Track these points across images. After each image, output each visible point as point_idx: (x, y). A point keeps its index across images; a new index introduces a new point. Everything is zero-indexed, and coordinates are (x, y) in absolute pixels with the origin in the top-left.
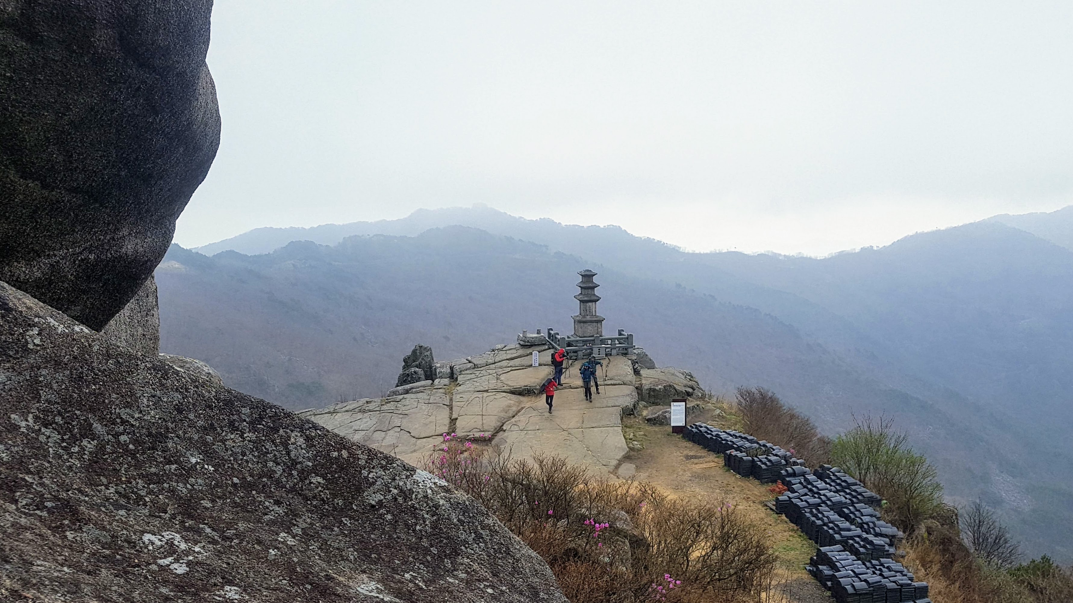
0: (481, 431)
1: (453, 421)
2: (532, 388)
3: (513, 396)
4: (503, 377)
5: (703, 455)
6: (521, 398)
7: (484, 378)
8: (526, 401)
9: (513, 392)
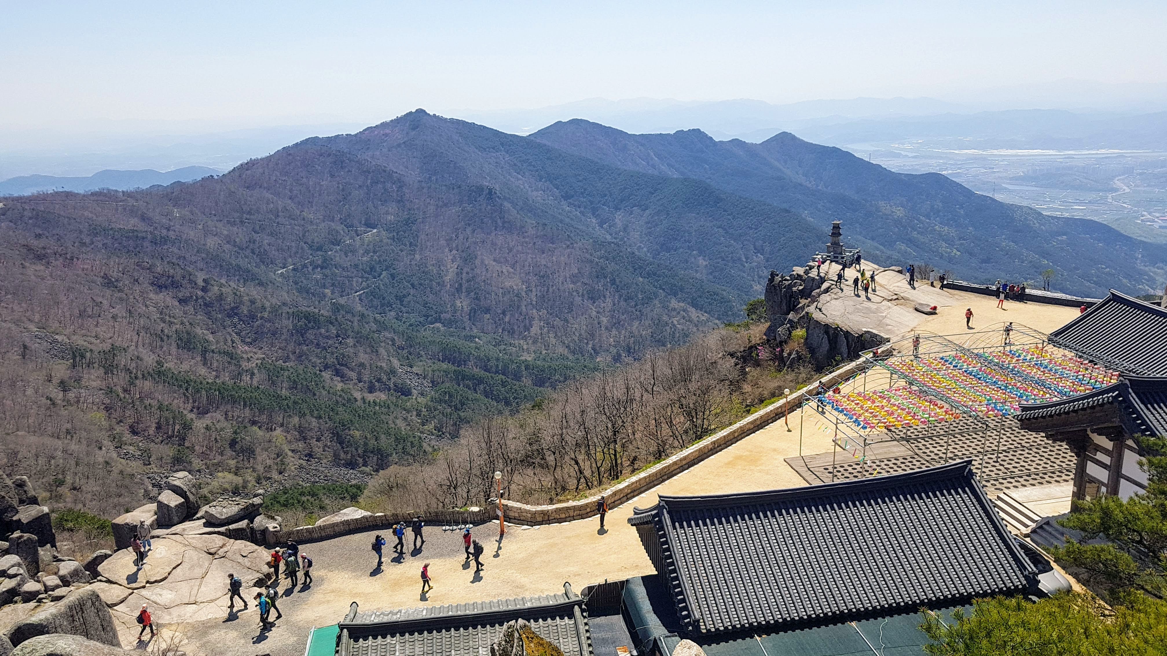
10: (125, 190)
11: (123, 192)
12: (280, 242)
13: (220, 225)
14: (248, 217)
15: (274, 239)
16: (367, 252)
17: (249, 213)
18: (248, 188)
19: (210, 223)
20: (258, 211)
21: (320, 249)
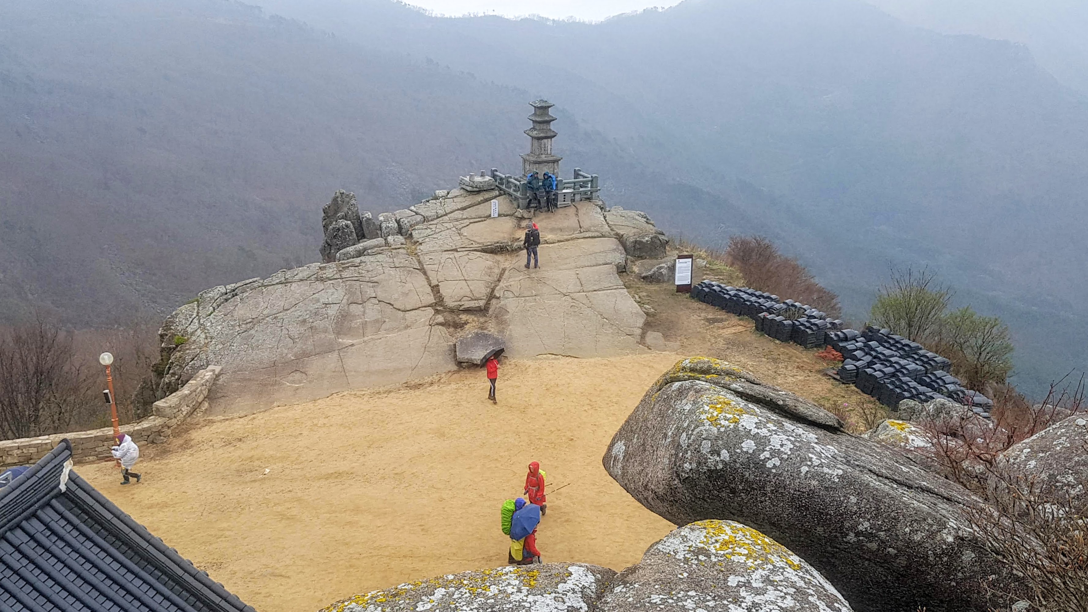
0: (472, 300)
1: (435, 289)
2: (504, 244)
3: (488, 256)
4: (465, 232)
5: (724, 317)
6: (499, 258)
7: (443, 233)
8: (504, 261)
9: (484, 251)
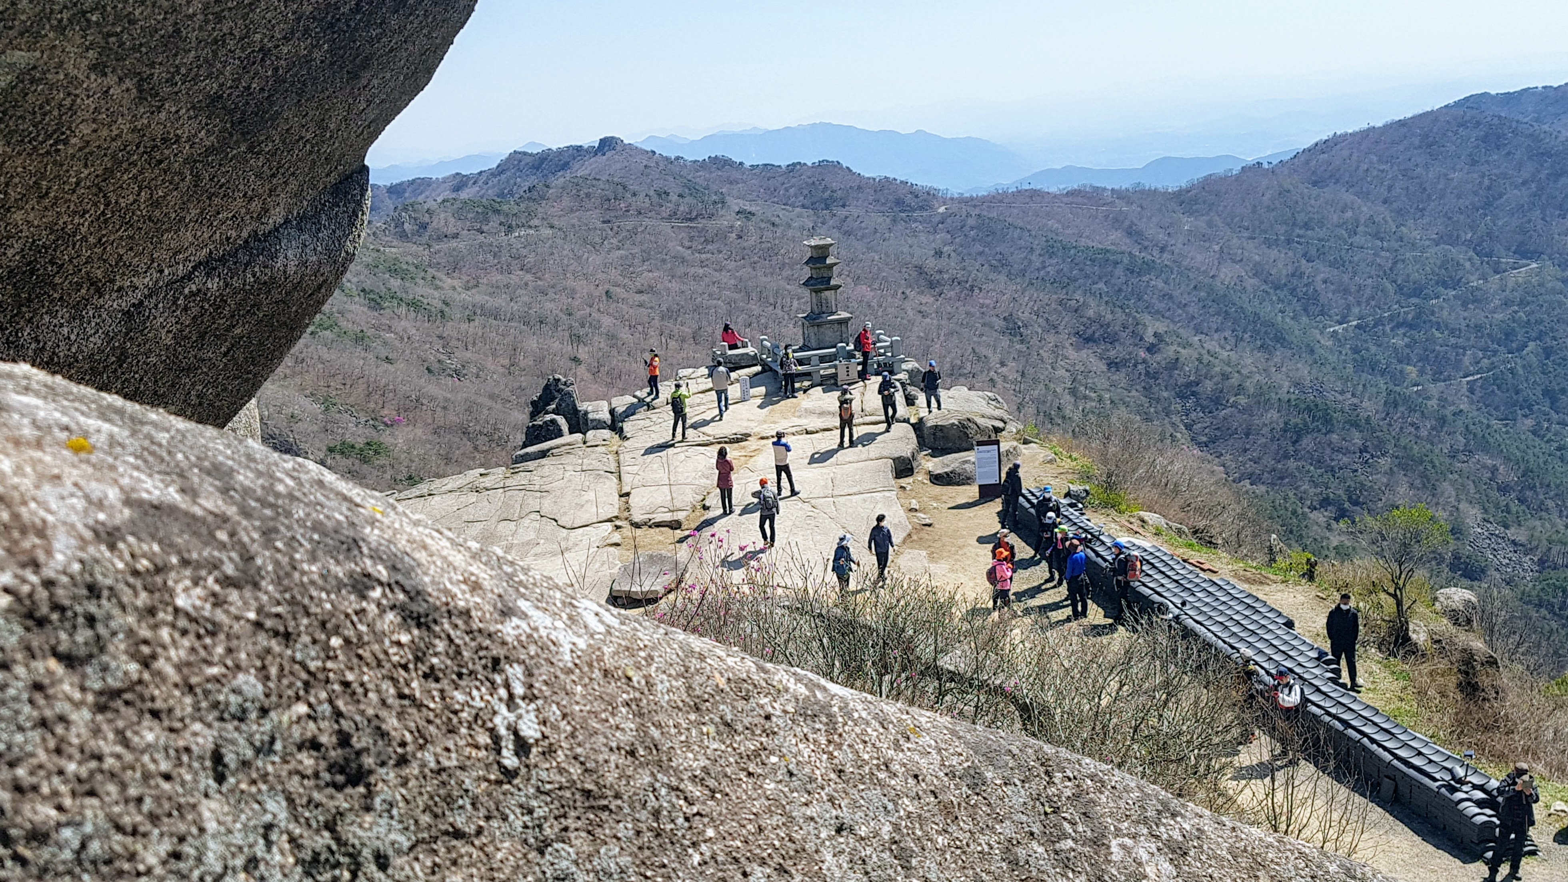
0: (670, 511)
1: (625, 497)
2: (744, 436)
10: (1117, 187)
11: (1113, 190)
12: (1346, 278)
13: (1251, 245)
14: (1301, 232)
15: (1336, 272)
16: (1506, 304)
17: (1306, 226)
18: (1315, 184)
19: (1235, 241)
20: (1321, 224)
21: (1417, 292)
